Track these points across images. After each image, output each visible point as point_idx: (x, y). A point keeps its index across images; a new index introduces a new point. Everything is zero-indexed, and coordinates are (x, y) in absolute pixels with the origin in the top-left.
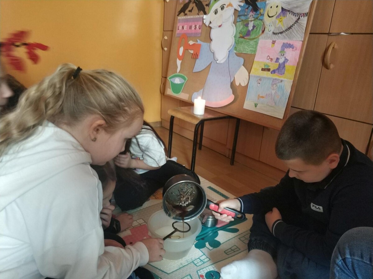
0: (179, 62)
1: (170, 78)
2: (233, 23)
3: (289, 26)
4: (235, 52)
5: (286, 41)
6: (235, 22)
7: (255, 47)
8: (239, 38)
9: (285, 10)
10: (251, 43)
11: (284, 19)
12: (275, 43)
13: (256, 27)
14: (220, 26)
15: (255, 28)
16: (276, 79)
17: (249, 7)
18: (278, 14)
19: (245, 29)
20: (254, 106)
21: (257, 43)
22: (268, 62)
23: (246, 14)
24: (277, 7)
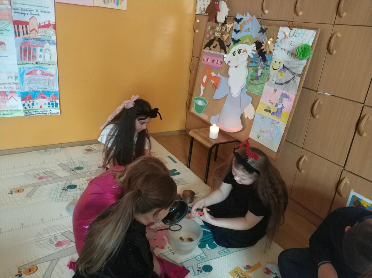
0: (202, 88)
1: (194, 99)
2: (247, 67)
3: (287, 81)
4: (246, 90)
5: (284, 92)
6: (248, 66)
7: (261, 90)
8: (250, 80)
9: (285, 67)
10: (258, 87)
11: (284, 74)
12: (276, 91)
13: (264, 74)
14: (236, 67)
15: (262, 75)
16: (274, 120)
17: (259, 56)
18: (280, 69)
19: (255, 74)
20: (257, 137)
21: (263, 88)
22: (270, 105)
23: (257, 62)
24: (280, 63)
